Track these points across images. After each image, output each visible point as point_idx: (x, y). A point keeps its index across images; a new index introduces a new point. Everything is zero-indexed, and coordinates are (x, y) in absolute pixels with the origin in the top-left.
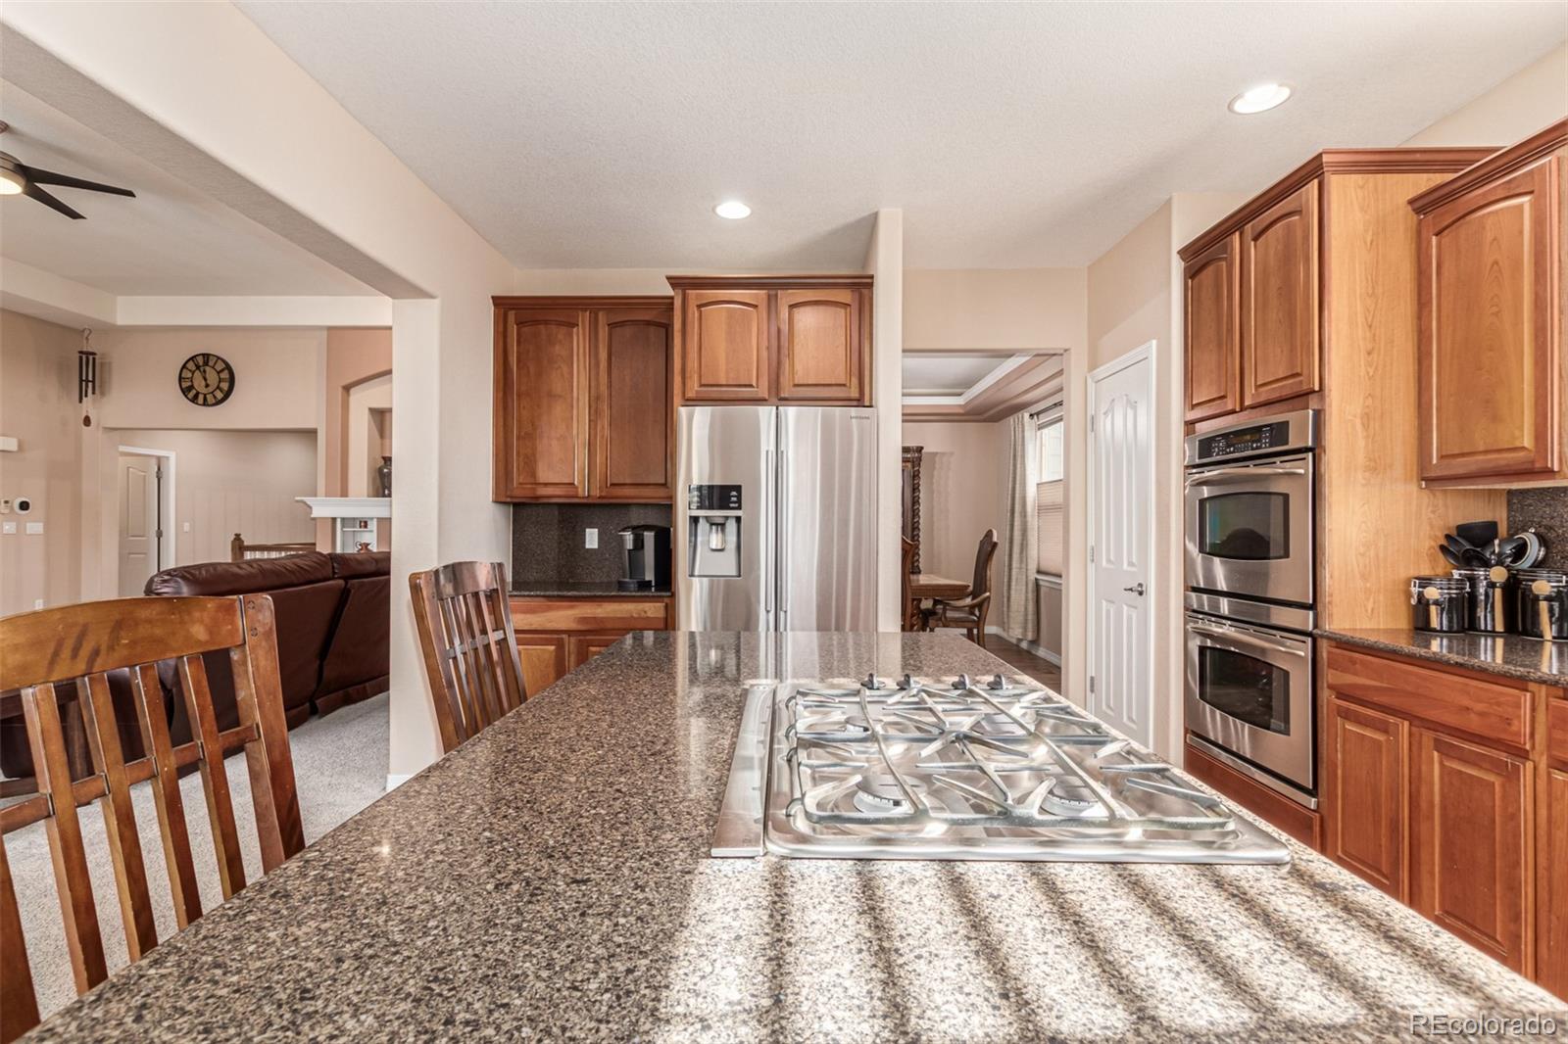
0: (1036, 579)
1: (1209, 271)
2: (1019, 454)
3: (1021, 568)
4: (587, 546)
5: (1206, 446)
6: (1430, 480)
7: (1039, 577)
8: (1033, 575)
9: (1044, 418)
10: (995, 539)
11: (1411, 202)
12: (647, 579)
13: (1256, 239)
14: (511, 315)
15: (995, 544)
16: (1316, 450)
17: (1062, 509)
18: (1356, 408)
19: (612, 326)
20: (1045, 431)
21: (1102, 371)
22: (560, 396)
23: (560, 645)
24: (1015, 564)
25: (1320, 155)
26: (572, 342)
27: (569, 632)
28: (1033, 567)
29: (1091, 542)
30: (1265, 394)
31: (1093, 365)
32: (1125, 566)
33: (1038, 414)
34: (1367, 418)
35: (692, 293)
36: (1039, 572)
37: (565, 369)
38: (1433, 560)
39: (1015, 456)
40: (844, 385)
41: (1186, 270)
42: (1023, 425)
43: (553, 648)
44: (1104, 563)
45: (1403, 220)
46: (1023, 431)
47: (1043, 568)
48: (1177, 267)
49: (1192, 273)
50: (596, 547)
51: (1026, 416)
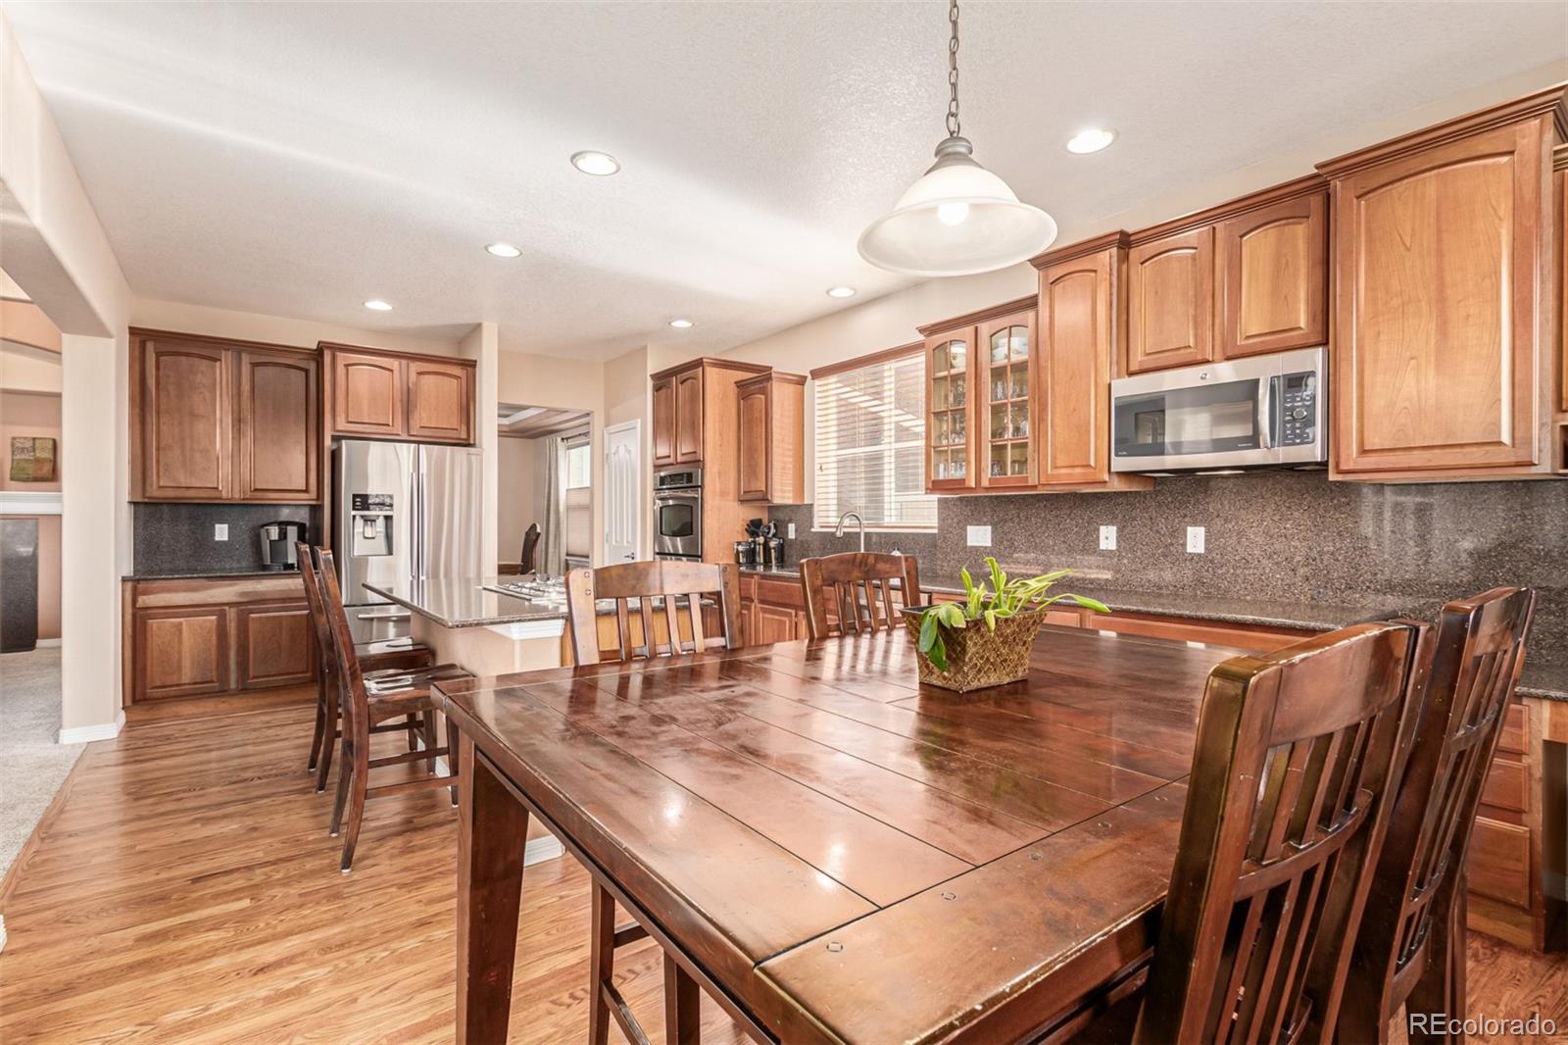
0: (567, 560)
1: (664, 391)
2: (553, 467)
3: (555, 552)
4: (217, 539)
5: (662, 480)
6: (739, 500)
7: (568, 558)
8: (564, 557)
9: (571, 442)
10: (539, 530)
11: (736, 383)
12: (290, 562)
13: (682, 383)
14: (150, 347)
15: (539, 534)
16: (702, 487)
17: (588, 508)
18: (716, 469)
19: (254, 365)
20: (572, 451)
21: (612, 429)
22: (203, 416)
23: (222, 616)
24: (551, 550)
25: (702, 359)
26: (214, 373)
27: (230, 604)
28: (563, 552)
29: (606, 530)
30: (685, 459)
31: (607, 425)
32: (625, 543)
33: (567, 439)
34: (720, 473)
35: (340, 355)
36: (568, 555)
37: (208, 395)
38: (743, 535)
39: (550, 468)
40: (456, 430)
41: (654, 386)
42: (556, 447)
43: (214, 617)
44: (614, 543)
45: (733, 391)
46: (557, 450)
47: (571, 551)
48: (650, 384)
49: (657, 389)
50: (226, 538)
51: (559, 439)
